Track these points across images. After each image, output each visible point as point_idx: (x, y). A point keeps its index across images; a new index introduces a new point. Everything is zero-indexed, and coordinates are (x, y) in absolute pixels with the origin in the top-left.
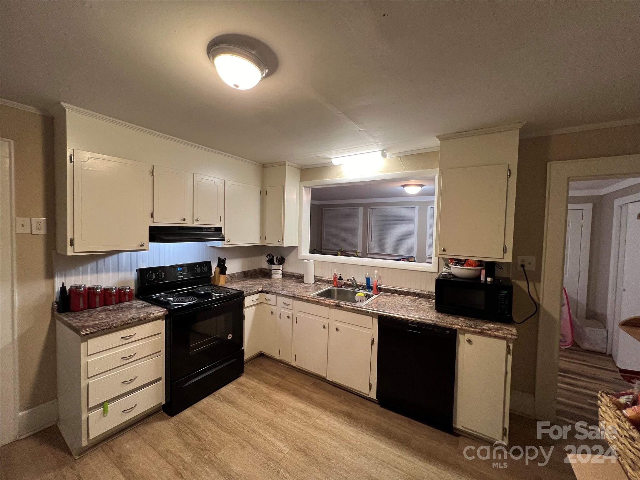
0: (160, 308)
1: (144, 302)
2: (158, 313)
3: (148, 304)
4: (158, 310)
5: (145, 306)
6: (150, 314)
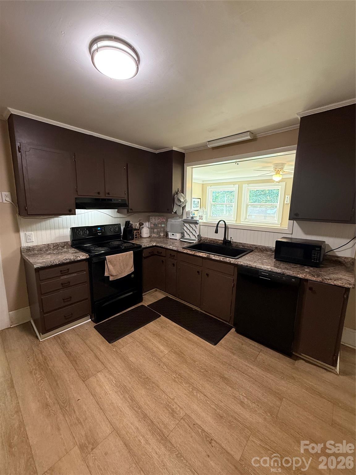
0: (84, 254)
1: (76, 249)
2: (83, 257)
3: (78, 251)
4: (83, 255)
5: (76, 252)
6: (78, 257)
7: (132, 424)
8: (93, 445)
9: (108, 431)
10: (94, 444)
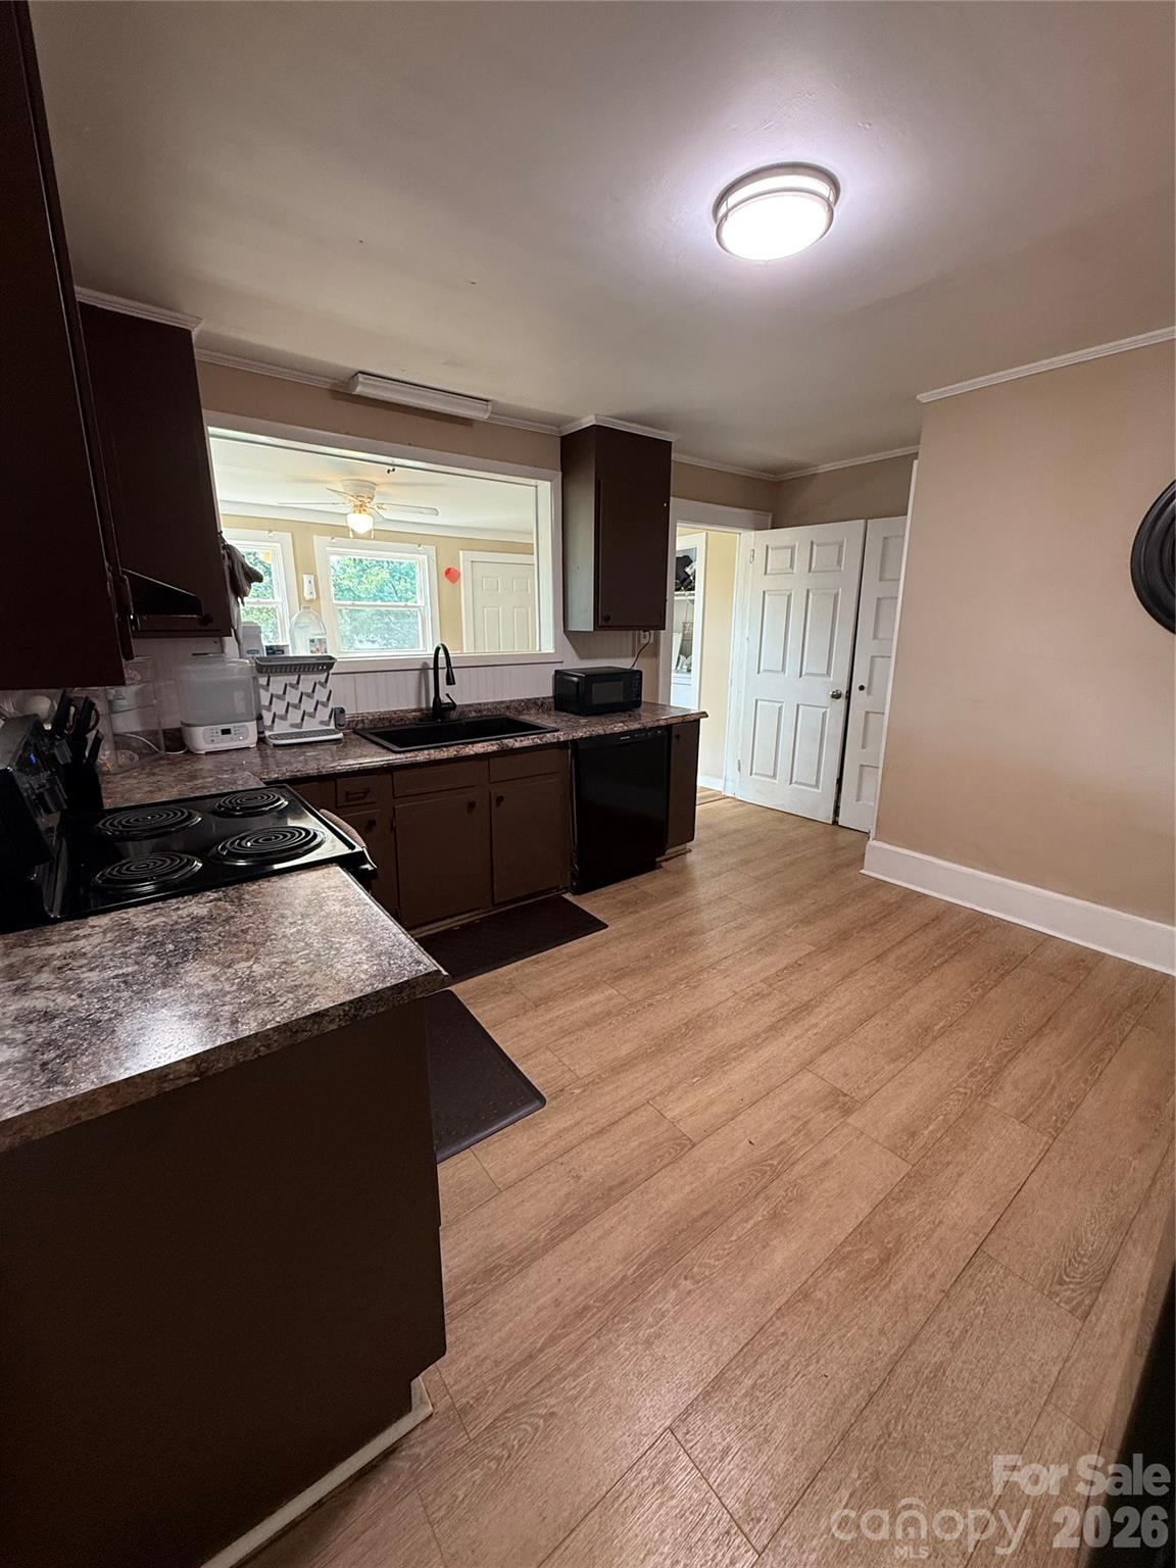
7: (789, 1045)
8: (838, 1095)
9: (810, 1076)
10: (836, 1093)
